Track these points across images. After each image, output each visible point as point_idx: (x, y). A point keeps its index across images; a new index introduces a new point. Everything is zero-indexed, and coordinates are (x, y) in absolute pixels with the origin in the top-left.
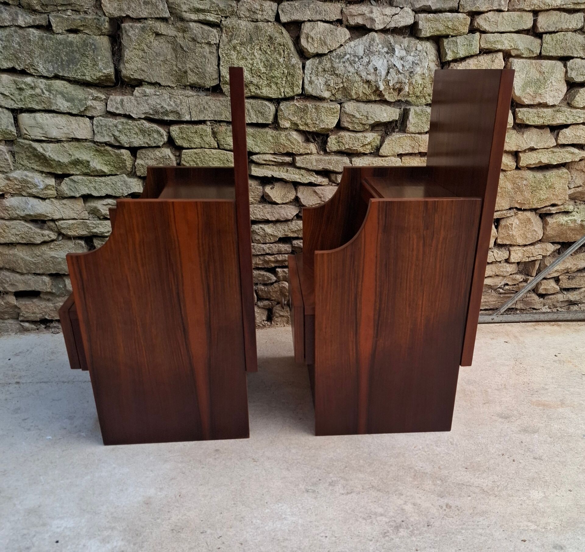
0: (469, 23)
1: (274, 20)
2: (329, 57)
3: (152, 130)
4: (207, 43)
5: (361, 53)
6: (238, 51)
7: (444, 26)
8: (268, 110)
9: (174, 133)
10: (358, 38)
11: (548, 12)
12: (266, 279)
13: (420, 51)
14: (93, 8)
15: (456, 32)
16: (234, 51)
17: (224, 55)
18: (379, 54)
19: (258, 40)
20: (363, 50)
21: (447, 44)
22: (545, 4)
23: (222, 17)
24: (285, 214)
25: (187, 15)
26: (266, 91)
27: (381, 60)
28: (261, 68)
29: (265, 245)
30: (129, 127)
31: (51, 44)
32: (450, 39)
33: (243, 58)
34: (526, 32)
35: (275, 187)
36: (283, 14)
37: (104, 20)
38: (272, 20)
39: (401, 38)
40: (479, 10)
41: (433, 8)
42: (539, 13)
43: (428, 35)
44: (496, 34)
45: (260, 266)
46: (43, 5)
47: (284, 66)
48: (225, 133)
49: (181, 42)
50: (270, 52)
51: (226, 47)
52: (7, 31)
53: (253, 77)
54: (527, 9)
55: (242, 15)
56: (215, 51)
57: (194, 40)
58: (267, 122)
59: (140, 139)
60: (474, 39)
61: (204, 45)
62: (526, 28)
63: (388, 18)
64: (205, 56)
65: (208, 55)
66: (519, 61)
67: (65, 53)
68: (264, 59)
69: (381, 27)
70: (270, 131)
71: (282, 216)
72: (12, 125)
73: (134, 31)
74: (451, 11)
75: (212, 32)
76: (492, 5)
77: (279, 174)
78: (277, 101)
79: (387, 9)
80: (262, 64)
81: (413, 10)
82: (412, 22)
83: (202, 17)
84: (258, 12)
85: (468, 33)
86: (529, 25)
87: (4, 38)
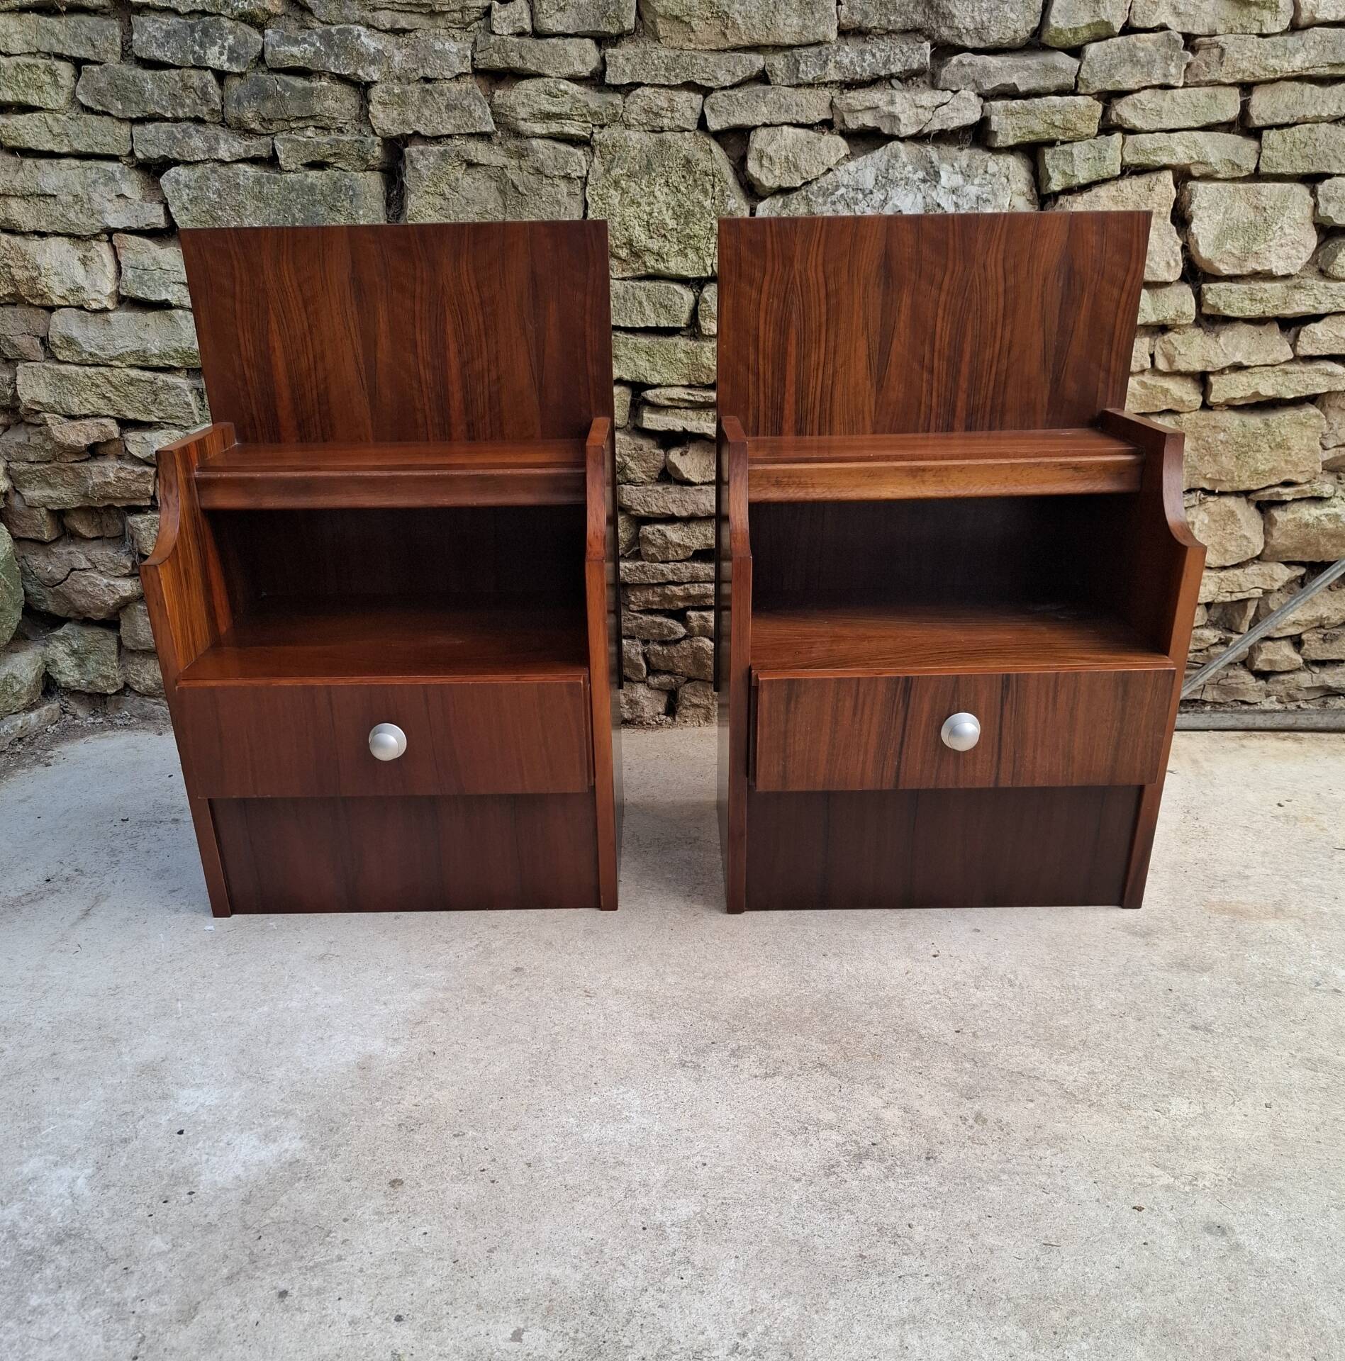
0: (1099, 114)
1: (696, 126)
2: (804, 193)
4: (564, 177)
5: (869, 183)
6: (622, 189)
7: (1045, 122)
8: (678, 301)
10: (865, 154)
11: (1275, 86)
12: (666, 631)
13: (994, 175)
14: (354, 122)
15: (1071, 134)
16: (616, 190)
17: (596, 199)
18: (907, 184)
19: (664, 166)
20: (873, 176)
21: (1053, 158)
22: (1265, 69)
23: (594, 125)
24: (705, 505)
25: (526, 127)
26: (676, 264)
27: (911, 196)
28: (668, 221)
29: (667, 565)
31: (276, 191)
32: (1058, 149)
33: (633, 202)
34: (1227, 127)
35: (690, 451)
36: (713, 115)
37: (373, 143)
38: (691, 128)
39: (953, 150)
40: (1121, 87)
41: (1022, 88)
42: (1255, 88)
43: (1011, 142)
44: (1157, 134)
45: (654, 607)
46: (264, 119)
47: (713, 214)
49: (513, 177)
50: (687, 188)
51: (600, 183)
52: (199, 170)
53: (651, 238)
54: (1227, 81)
55: (634, 122)
56: (578, 191)
57: (538, 172)
58: (677, 325)
60: (1108, 146)
61: (557, 181)
62: (1223, 119)
63: (926, 114)
64: (558, 202)
65: (565, 200)
66: (1209, 186)
67: (299, 207)
68: (673, 203)
69: (912, 131)
70: (682, 342)
71: (702, 507)
73: (427, 159)
74: (1061, 92)
75: (573, 155)
76: (1149, 76)
77: (699, 426)
78: (698, 284)
79: (926, 94)
80: (670, 212)
81: (979, 95)
82: (977, 117)
83: (554, 127)
84: (663, 113)
85: (1097, 135)
86: (1231, 110)
87: (192, 184)
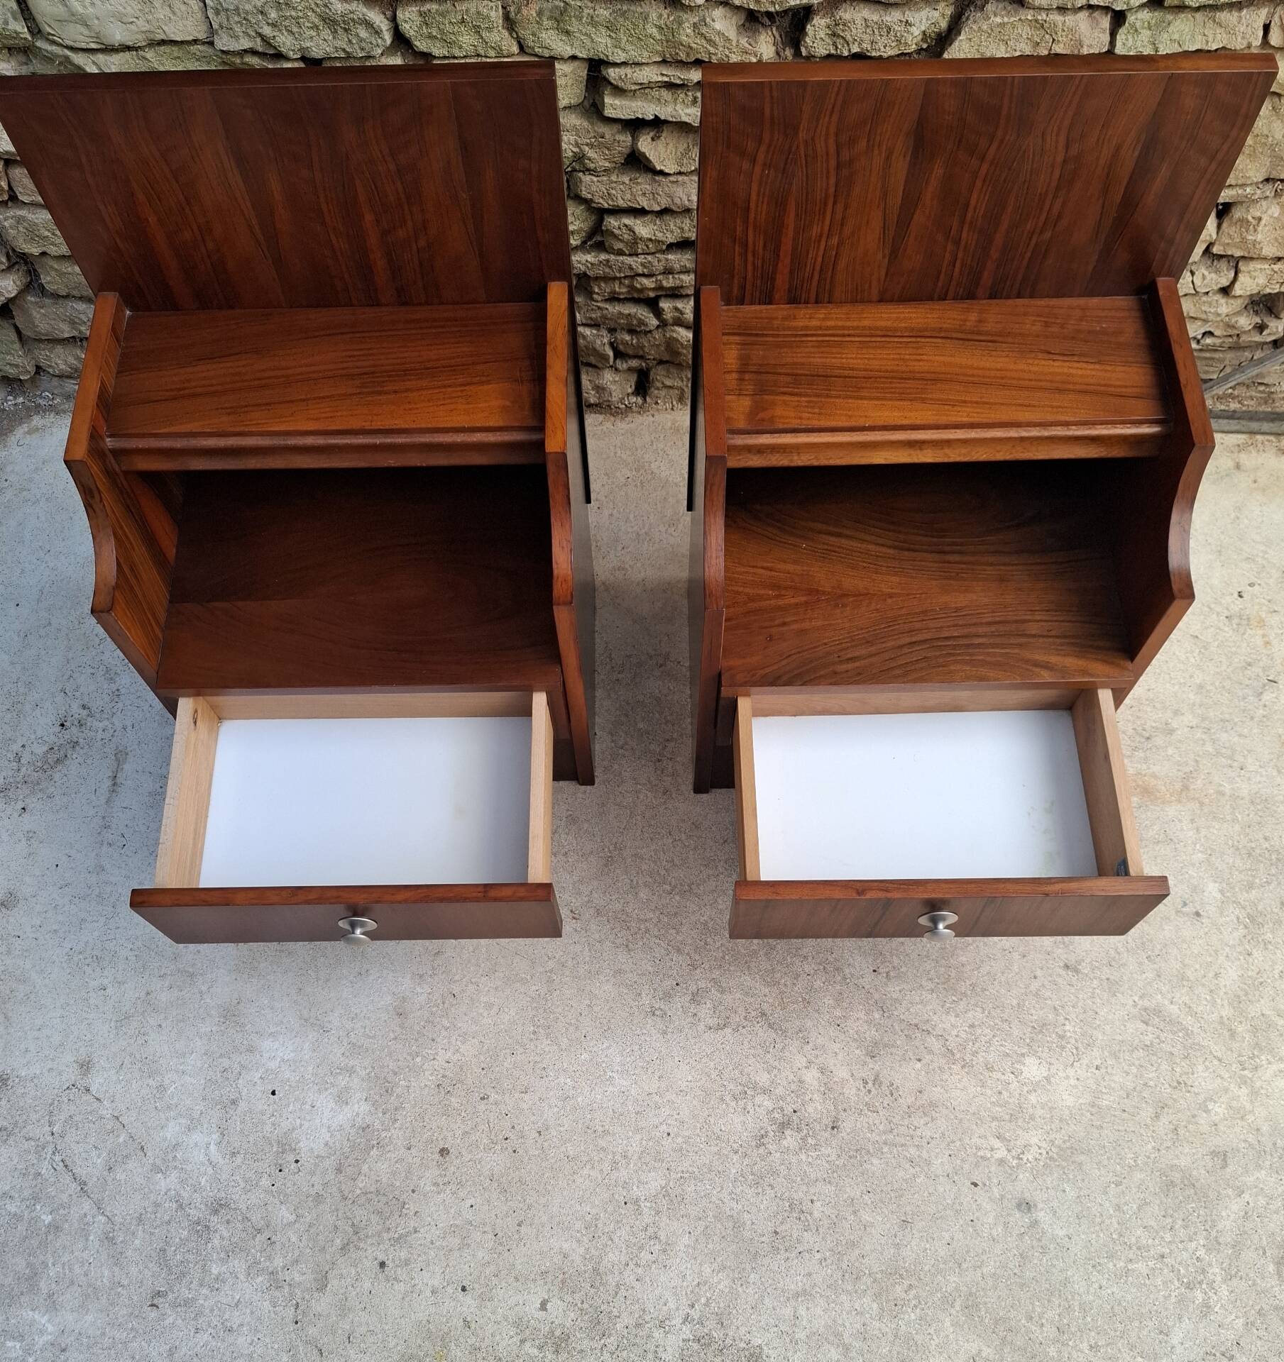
3: (353, 20)
9: (407, 26)
12: (635, 322)
24: (685, 198)
29: (635, 259)
30: (294, 13)
35: (664, 135)
45: (622, 297)
48: (538, 23)
70: (653, 12)
71: (677, 201)
72: (16, 19)
77: (674, 113)
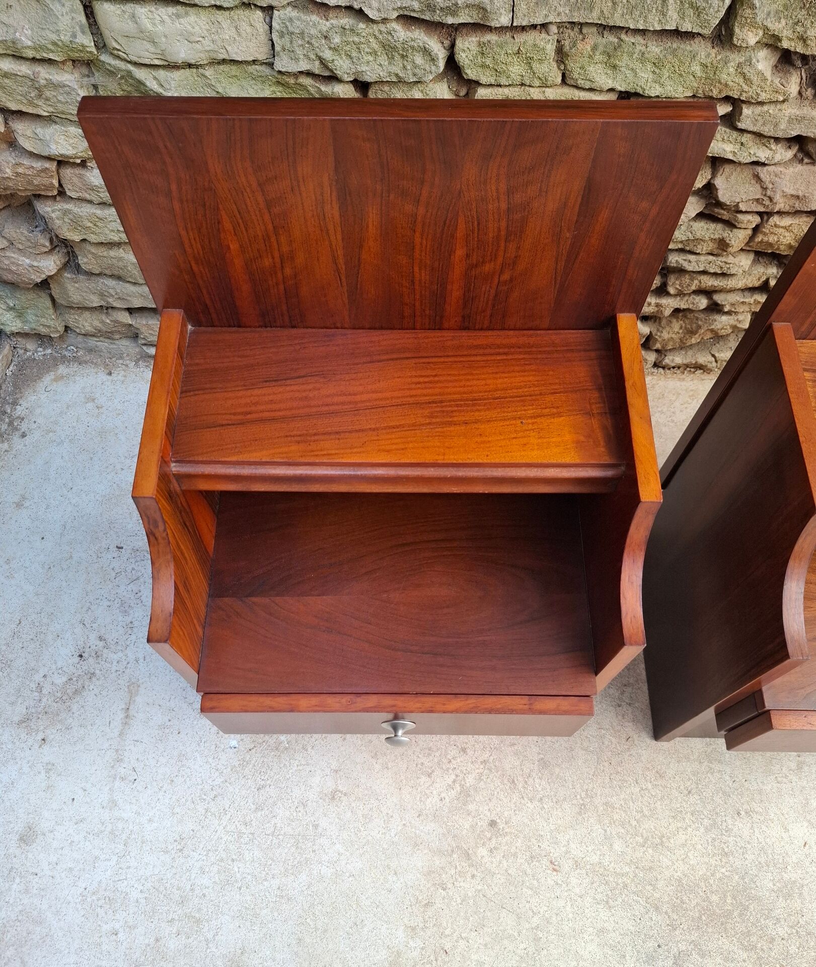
3: (413, 48)
9: (464, 55)
30: (356, 39)
48: (590, 57)
58: (704, 31)
59: (381, 65)
70: (703, 52)
72: (83, 32)
